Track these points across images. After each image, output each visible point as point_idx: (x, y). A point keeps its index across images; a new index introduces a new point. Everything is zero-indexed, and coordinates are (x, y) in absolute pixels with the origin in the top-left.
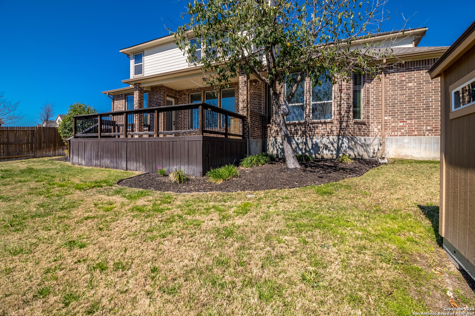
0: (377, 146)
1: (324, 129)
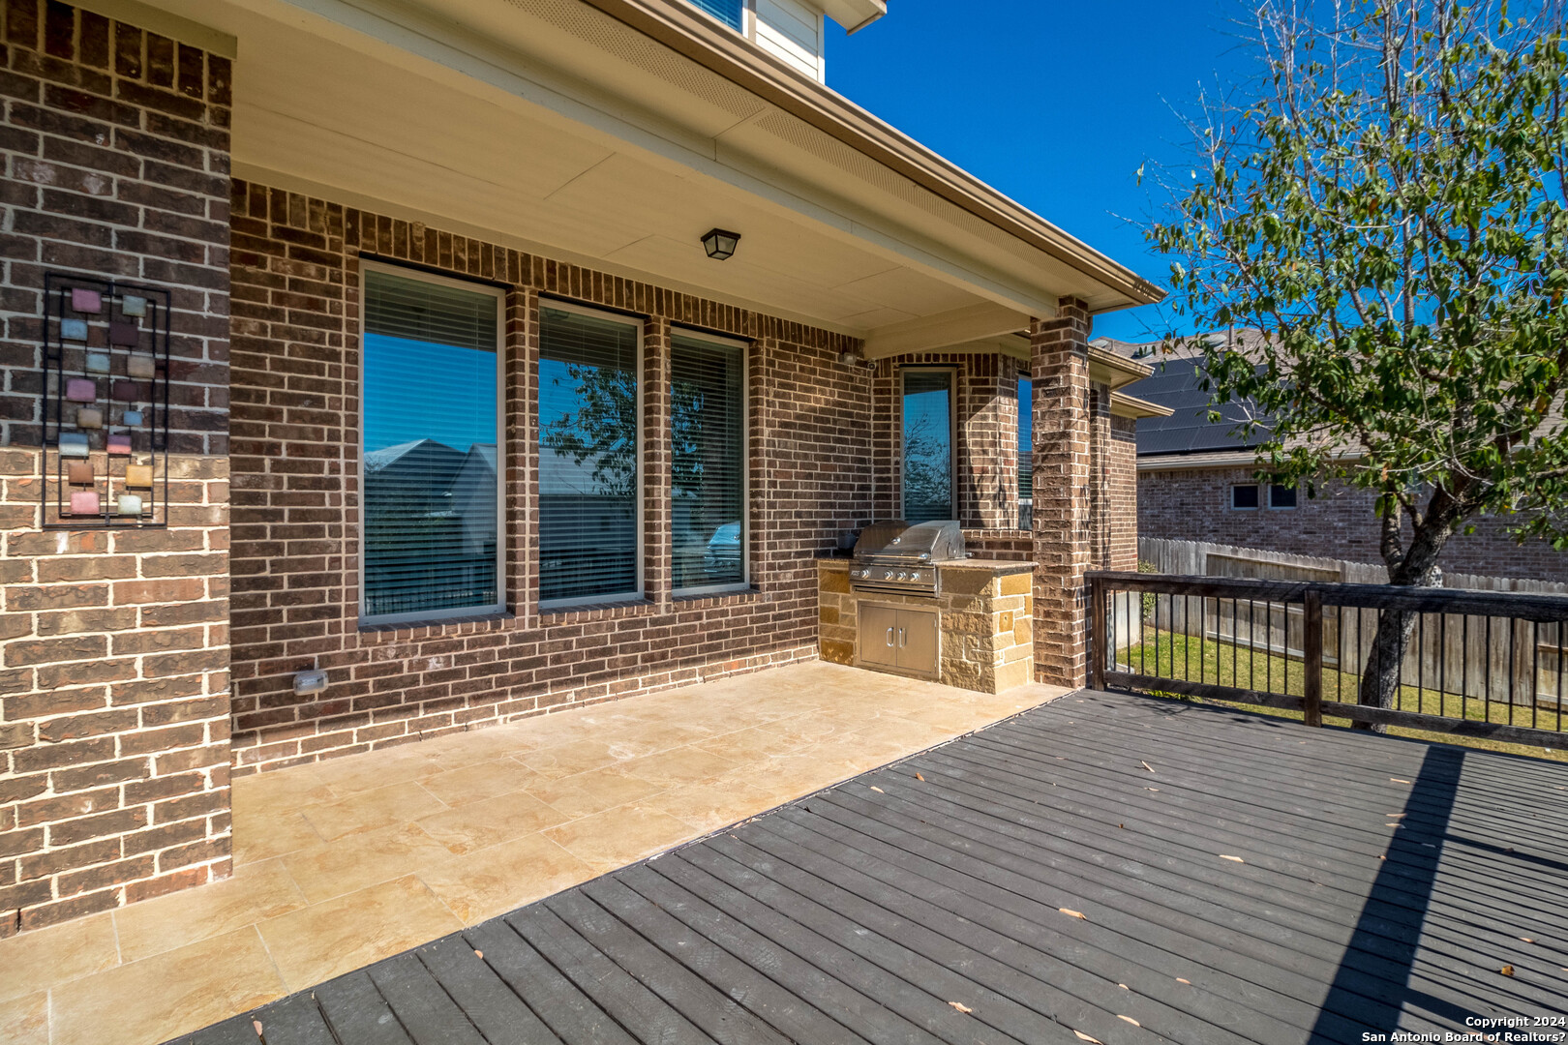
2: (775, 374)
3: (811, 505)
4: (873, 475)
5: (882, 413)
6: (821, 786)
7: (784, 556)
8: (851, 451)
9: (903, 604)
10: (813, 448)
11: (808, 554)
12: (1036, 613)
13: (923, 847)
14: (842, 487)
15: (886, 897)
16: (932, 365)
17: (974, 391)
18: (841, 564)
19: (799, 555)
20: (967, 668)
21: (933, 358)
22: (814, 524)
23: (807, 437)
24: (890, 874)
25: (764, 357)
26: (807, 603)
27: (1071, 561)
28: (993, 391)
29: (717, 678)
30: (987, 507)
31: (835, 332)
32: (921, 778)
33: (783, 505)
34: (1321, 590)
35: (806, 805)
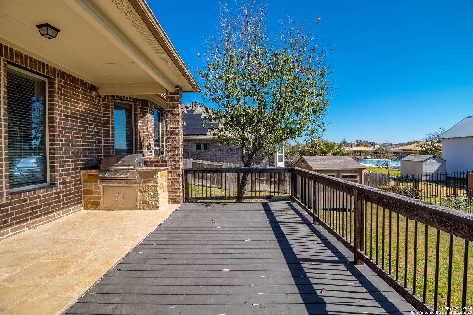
2: (62, 94)
3: (78, 149)
4: (103, 138)
5: (106, 115)
6: (119, 259)
7: (66, 170)
8: (94, 129)
9: (123, 185)
10: (79, 126)
11: (77, 169)
12: (169, 182)
13: (171, 267)
14: (91, 142)
15: (172, 290)
16: (125, 101)
17: (141, 111)
18: (94, 172)
19: (73, 169)
20: (149, 203)
21: (126, 98)
22: (80, 157)
23: (76, 122)
24: (167, 281)
25: (57, 86)
26: (77, 188)
27: (179, 166)
28: (147, 112)
29: (36, 226)
30: (145, 150)
31: (87, 82)
32: (154, 244)
33: (66, 149)
34: (240, 169)
35: (118, 268)
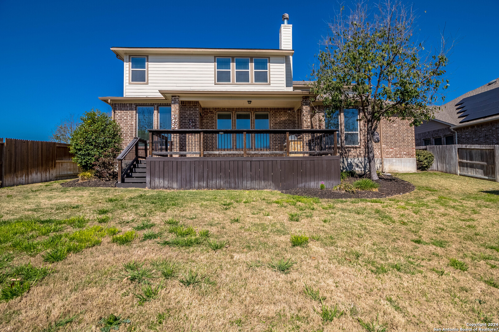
0: (379, 164)
1: (355, 152)
25: (271, 114)
31: (287, 107)
